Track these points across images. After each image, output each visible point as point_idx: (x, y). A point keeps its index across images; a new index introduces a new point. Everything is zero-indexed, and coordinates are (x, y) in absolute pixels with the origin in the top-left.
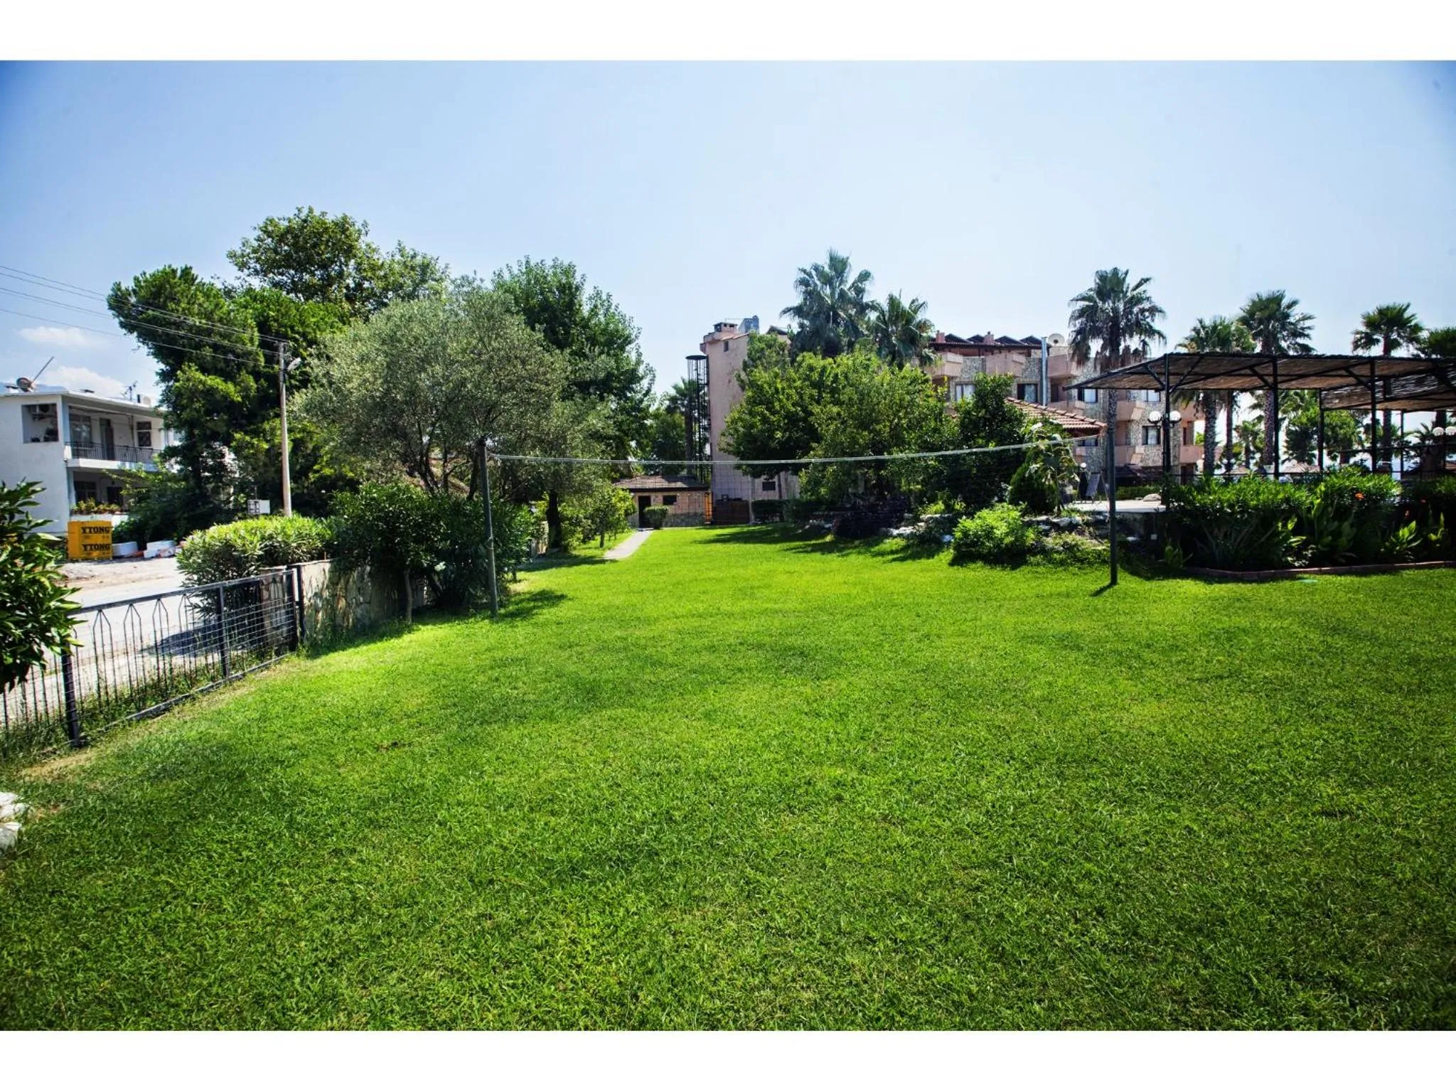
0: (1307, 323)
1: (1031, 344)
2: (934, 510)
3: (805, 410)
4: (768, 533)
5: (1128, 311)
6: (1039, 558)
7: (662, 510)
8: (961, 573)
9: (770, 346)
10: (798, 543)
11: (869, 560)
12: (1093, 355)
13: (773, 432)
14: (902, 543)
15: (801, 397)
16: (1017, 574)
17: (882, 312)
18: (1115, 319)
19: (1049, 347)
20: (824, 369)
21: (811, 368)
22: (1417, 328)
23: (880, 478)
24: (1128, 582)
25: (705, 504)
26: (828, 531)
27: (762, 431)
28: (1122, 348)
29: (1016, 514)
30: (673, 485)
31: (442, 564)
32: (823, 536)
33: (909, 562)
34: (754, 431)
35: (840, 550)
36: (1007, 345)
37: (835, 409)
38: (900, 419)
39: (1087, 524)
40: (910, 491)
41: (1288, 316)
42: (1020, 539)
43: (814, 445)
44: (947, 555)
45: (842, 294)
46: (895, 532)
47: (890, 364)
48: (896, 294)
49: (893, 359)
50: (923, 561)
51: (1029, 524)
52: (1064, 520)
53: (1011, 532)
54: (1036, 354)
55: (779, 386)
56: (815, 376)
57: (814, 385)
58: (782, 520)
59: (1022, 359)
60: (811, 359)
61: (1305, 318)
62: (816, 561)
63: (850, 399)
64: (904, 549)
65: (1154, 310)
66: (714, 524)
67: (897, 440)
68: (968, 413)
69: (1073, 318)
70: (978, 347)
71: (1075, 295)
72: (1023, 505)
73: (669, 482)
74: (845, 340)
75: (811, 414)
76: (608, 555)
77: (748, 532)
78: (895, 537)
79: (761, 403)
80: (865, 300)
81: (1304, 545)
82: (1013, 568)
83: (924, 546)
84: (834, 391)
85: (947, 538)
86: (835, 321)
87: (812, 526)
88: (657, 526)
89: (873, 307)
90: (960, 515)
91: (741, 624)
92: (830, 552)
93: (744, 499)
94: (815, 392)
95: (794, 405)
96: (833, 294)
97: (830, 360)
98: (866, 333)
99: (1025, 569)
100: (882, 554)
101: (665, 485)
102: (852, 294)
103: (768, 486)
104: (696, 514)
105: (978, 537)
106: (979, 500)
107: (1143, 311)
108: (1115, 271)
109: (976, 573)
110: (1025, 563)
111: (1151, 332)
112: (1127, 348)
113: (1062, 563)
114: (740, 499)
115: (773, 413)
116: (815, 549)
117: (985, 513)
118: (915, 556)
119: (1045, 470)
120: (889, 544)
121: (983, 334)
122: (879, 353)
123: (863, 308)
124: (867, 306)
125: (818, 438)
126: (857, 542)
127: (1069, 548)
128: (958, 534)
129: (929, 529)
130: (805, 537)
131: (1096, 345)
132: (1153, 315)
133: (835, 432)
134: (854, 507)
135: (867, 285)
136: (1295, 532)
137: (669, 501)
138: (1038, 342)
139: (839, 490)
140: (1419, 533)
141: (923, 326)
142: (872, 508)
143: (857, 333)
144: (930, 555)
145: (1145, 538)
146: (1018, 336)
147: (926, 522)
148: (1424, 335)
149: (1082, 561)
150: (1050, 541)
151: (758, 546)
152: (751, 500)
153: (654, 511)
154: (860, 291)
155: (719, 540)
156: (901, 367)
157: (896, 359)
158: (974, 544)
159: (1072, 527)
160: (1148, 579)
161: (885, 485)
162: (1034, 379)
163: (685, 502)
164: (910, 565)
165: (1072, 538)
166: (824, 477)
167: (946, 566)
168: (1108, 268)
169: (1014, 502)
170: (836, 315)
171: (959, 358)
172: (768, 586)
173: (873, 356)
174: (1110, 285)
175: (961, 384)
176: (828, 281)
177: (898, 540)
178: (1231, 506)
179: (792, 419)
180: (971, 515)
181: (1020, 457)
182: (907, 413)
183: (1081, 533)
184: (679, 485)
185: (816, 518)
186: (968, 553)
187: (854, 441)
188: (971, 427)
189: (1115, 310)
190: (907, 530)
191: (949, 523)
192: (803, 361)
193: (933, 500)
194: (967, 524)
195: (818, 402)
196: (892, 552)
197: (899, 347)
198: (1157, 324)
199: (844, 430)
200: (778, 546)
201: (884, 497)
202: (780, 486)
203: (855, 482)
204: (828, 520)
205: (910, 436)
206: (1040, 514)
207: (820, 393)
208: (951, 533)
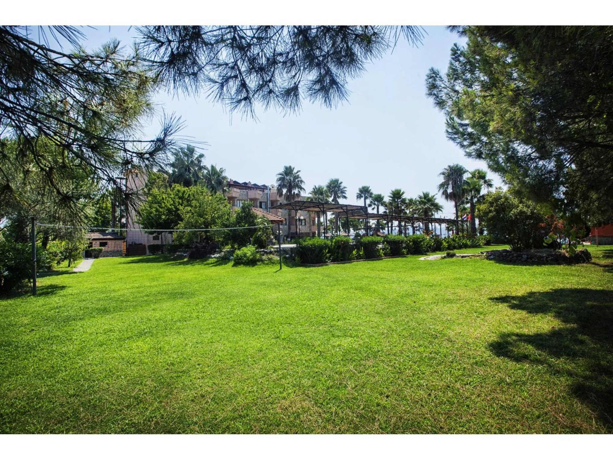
0: (345, 189)
1: (264, 188)
2: (227, 248)
3: (175, 207)
4: (157, 258)
5: (294, 181)
6: (261, 263)
7: (100, 249)
8: (235, 269)
9: (158, 178)
10: (172, 262)
11: (203, 266)
12: (284, 193)
13: (161, 215)
14: (216, 260)
15: (174, 202)
16: (254, 268)
17: (209, 171)
18: (290, 183)
19: (270, 189)
20: (184, 192)
21: (179, 191)
22: (372, 194)
23: (207, 236)
24: (285, 268)
25: (122, 246)
26: (185, 257)
27: (156, 215)
28: (292, 192)
29: (254, 249)
30: (105, 237)
31: (7, 272)
32: (183, 259)
33: (218, 266)
34: (152, 215)
35: (191, 264)
36: (256, 187)
37: (189, 208)
38: (215, 214)
39: (275, 252)
40: (219, 241)
41: (340, 187)
42: (255, 257)
43: (180, 222)
44: (232, 263)
45: (192, 162)
46: (213, 256)
47: (211, 192)
48: (214, 165)
49: (213, 190)
50: (223, 266)
51: (258, 252)
52: (268, 251)
53: (252, 254)
54: (266, 191)
55: (164, 197)
56: (181, 194)
57: (180, 198)
58: (162, 253)
59: (261, 193)
60: (178, 187)
61: (345, 188)
62: (181, 268)
63: (196, 205)
64: (216, 262)
65: (302, 181)
66: (127, 255)
67: (214, 222)
68: (239, 214)
69: (278, 180)
70: (245, 186)
71: (278, 173)
72: (256, 246)
73: (104, 236)
74: (193, 179)
75: (178, 209)
76: (75, 270)
77: (147, 258)
78: (212, 258)
79: (155, 203)
80: (202, 165)
81: (330, 256)
82: (253, 266)
83: (224, 260)
84: (188, 201)
85: (232, 257)
86: (189, 171)
87: (178, 255)
88: (96, 257)
89: (205, 168)
90: (236, 249)
91: (156, 288)
92: (187, 264)
93: (143, 244)
94: (180, 201)
95: (170, 205)
96: (188, 160)
97: (187, 188)
98: (202, 177)
99: (256, 266)
100: (208, 264)
101: (102, 237)
102: (196, 162)
103: (155, 238)
104: (118, 251)
105: (241, 256)
106: (243, 243)
107: (298, 181)
108: (290, 167)
109: (241, 269)
110: (256, 264)
111: (301, 188)
112: (294, 193)
113: (267, 264)
114: (141, 244)
115: (162, 208)
116: (180, 264)
117: (244, 248)
118: (220, 264)
119: (263, 234)
120: (211, 261)
121: (247, 182)
122: (207, 187)
123: (201, 168)
124: (202, 167)
125: (182, 220)
126: (198, 261)
127: (270, 259)
128: (235, 256)
129: (225, 255)
130: (174, 259)
131: (285, 191)
132: (301, 183)
133: (189, 217)
134: (196, 246)
135: (203, 159)
136: (328, 253)
137: (103, 244)
138: (266, 187)
139: (190, 240)
140: (357, 252)
141: (225, 178)
142: (204, 247)
143: (198, 177)
144: (226, 264)
145: (291, 256)
146: (260, 184)
147: (225, 252)
148: (373, 195)
149: (273, 263)
150: (264, 257)
151: (153, 264)
152: (147, 245)
153: (95, 250)
154: (200, 161)
155: (133, 262)
156: (216, 193)
157: (214, 190)
158: (240, 259)
159: (271, 253)
160: (291, 268)
161: (208, 239)
162: (265, 200)
163: (111, 245)
164: (219, 267)
165: (271, 256)
166: (184, 235)
167: (231, 267)
168: (288, 166)
169: (253, 245)
170: (189, 169)
171: (238, 190)
172: (163, 277)
173: (205, 188)
174: (288, 171)
175: (239, 200)
176: (186, 155)
177: (214, 259)
178: (311, 245)
179: (170, 211)
180: (239, 249)
181: (255, 230)
182: (217, 213)
183: (273, 254)
184: (109, 237)
185: (179, 252)
186: (239, 262)
187: (197, 222)
188: (240, 219)
189: (290, 180)
190: (218, 255)
191: (232, 252)
192: (175, 187)
193: (227, 244)
194: (238, 252)
195: (182, 205)
196: (212, 263)
197: (215, 185)
198: (303, 186)
199: (193, 217)
200: (163, 263)
201: (208, 243)
202: (162, 238)
203: (197, 237)
204: (185, 252)
205: (219, 221)
206: (261, 248)
207: (182, 201)
208: (232, 256)
